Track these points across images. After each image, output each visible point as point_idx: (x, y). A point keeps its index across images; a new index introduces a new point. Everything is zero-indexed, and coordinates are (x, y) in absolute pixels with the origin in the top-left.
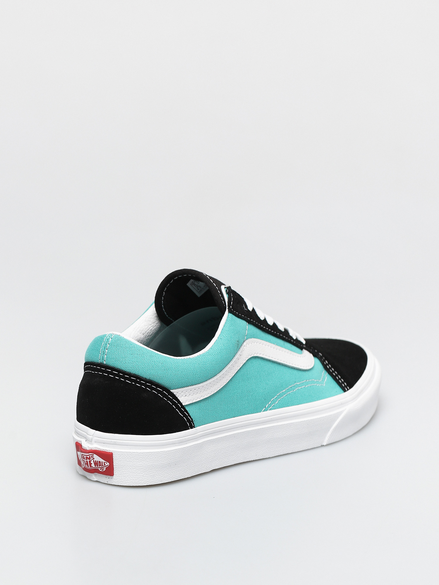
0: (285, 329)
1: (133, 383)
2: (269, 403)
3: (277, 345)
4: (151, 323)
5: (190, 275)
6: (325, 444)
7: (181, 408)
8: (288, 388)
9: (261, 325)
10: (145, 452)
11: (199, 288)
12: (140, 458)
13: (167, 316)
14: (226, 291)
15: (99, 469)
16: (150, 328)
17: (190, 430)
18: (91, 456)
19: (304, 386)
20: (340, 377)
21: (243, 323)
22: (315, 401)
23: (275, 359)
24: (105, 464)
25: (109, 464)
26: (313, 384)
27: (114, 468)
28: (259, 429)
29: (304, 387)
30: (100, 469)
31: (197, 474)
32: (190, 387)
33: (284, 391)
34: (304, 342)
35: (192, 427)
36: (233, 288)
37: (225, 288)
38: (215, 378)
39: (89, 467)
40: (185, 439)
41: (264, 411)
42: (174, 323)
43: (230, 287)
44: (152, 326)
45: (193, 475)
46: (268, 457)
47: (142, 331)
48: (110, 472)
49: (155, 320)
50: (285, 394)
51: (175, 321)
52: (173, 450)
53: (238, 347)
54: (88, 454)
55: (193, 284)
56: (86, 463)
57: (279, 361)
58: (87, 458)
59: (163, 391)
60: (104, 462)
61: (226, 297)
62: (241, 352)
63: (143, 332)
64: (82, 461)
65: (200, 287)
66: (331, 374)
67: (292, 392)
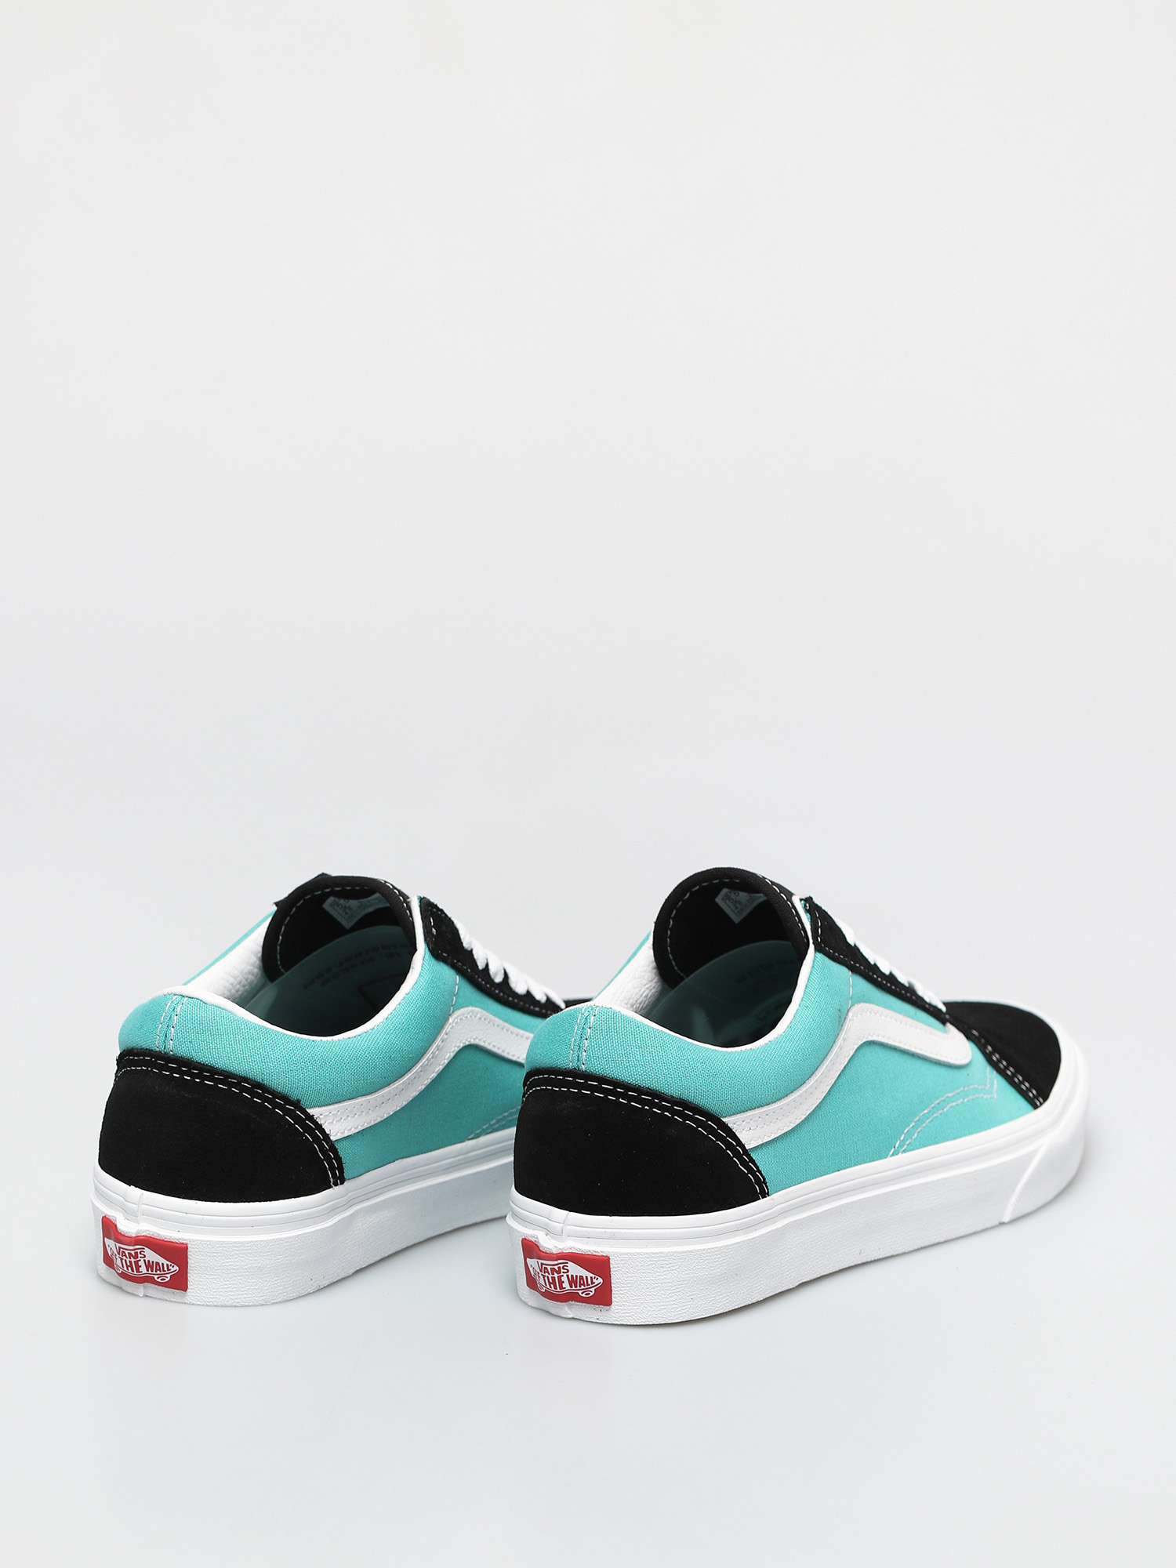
0: (909, 983)
1: (646, 1107)
2: (902, 1139)
3: (905, 1015)
4: (647, 982)
5: (727, 880)
6: (1006, 1219)
7: (743, 1154)
8: (933, 1105)
9: (873, 974)
10: (678, 1252)
11: (738, 905)
12: (667, 1264)
13: (676, 968)
14: (805, 906)
15: (580, 1292)
16: (643, 993)
17: (762, 1201)
18: (561, 1266)
19: (962, 1100)
20: (1021, 1078)
21: (843, 971)
22: (985, 1130)
23: (905, 1044)
24: (594, 1280)
25: (602, 1281)
26: (977, 1096)
27: (613, 1288)
28: (885, 1194)
29: (962, 1102)
30: (582, 1293)
31: (774, 1293)
32: (757, 1111)
33: (926, 1112)
34: (944, 1009)
35: (765, 1194)
36: (816, 901)
37: (801, 900)
38: (803, 1089)
39: (558, 1290)
40: (754, 1220)
41: (893, 1155)
42: (687, 980)
43: (811, 898)
44: (647, 988)
45: (767, 1296)
46: (901, 1252)
47: (630, 999)
48: (603, 1297)
49: (653, 976)
50: (928, 1119)
51: (687, 976)
52: (733, 1244)
53: (840, 1022)
54: (556, 1262)
55: (727, 897)
56: (551, 1281)
57: (913, 1049)
58: (553, 1270)
59: (707, 1120)
60: (591, 1278)
61: (806, 920)
62: (846, 1033)
63: (631, 1001)
64: (542, 1277)
65: (740, 902)
66: (1002, 1072)
67: (941, 1114)
